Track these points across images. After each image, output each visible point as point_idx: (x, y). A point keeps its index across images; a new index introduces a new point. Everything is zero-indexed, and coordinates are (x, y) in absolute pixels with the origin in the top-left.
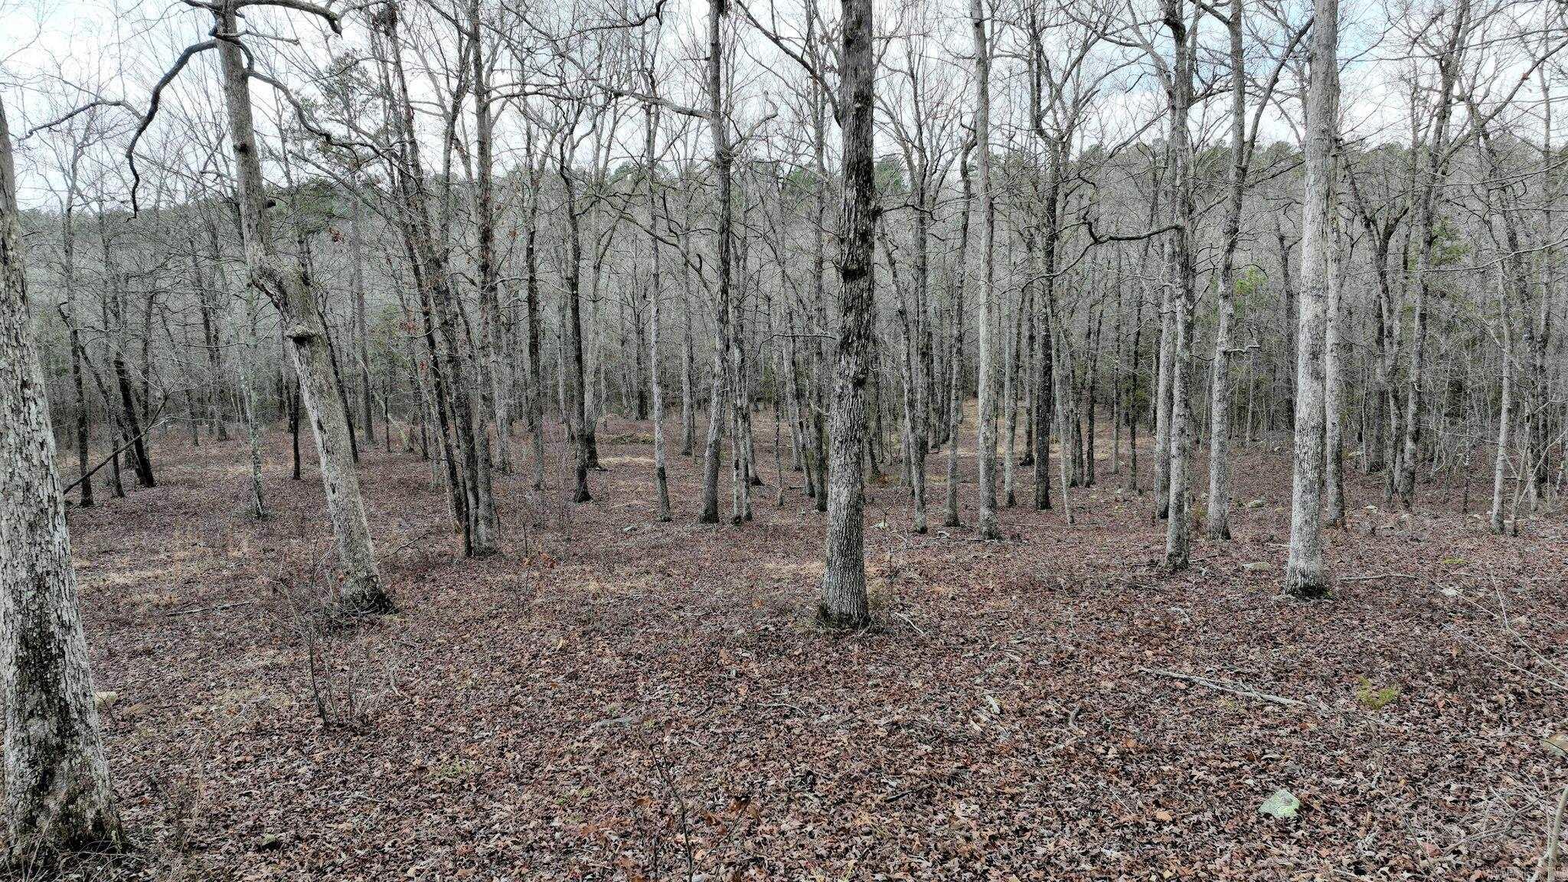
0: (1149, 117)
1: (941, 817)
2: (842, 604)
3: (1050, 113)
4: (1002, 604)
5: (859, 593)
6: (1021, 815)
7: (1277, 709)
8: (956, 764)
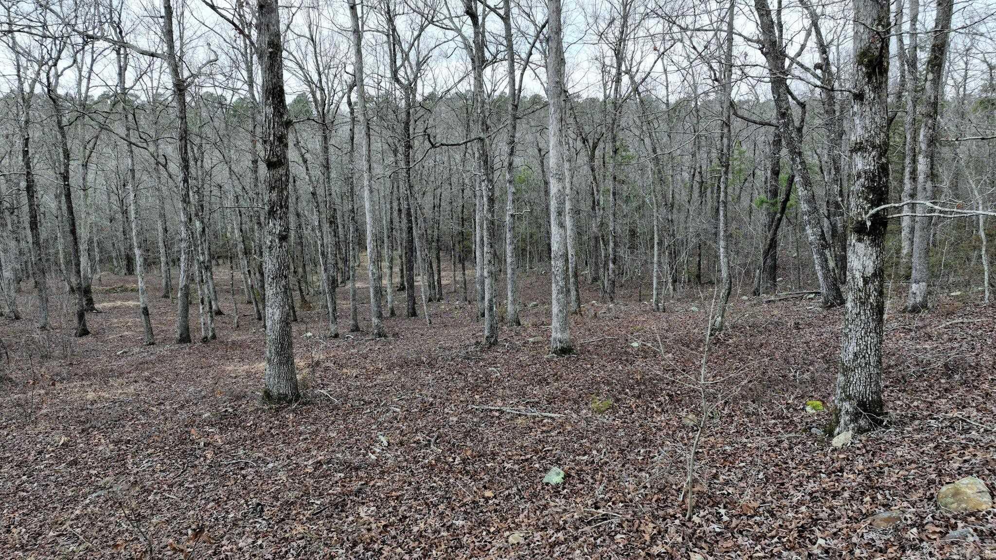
0: (462, 75)
1: (351, 518)
2: (278, 387)
3: (402, 68)
4: (388, 377)
5: (292, 379)
6: (403, 508)
7: (550, 421)
8: (360, 483)
